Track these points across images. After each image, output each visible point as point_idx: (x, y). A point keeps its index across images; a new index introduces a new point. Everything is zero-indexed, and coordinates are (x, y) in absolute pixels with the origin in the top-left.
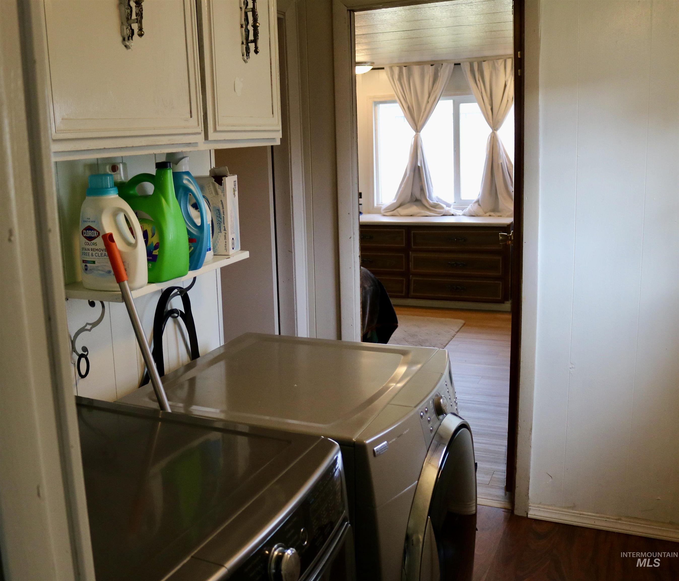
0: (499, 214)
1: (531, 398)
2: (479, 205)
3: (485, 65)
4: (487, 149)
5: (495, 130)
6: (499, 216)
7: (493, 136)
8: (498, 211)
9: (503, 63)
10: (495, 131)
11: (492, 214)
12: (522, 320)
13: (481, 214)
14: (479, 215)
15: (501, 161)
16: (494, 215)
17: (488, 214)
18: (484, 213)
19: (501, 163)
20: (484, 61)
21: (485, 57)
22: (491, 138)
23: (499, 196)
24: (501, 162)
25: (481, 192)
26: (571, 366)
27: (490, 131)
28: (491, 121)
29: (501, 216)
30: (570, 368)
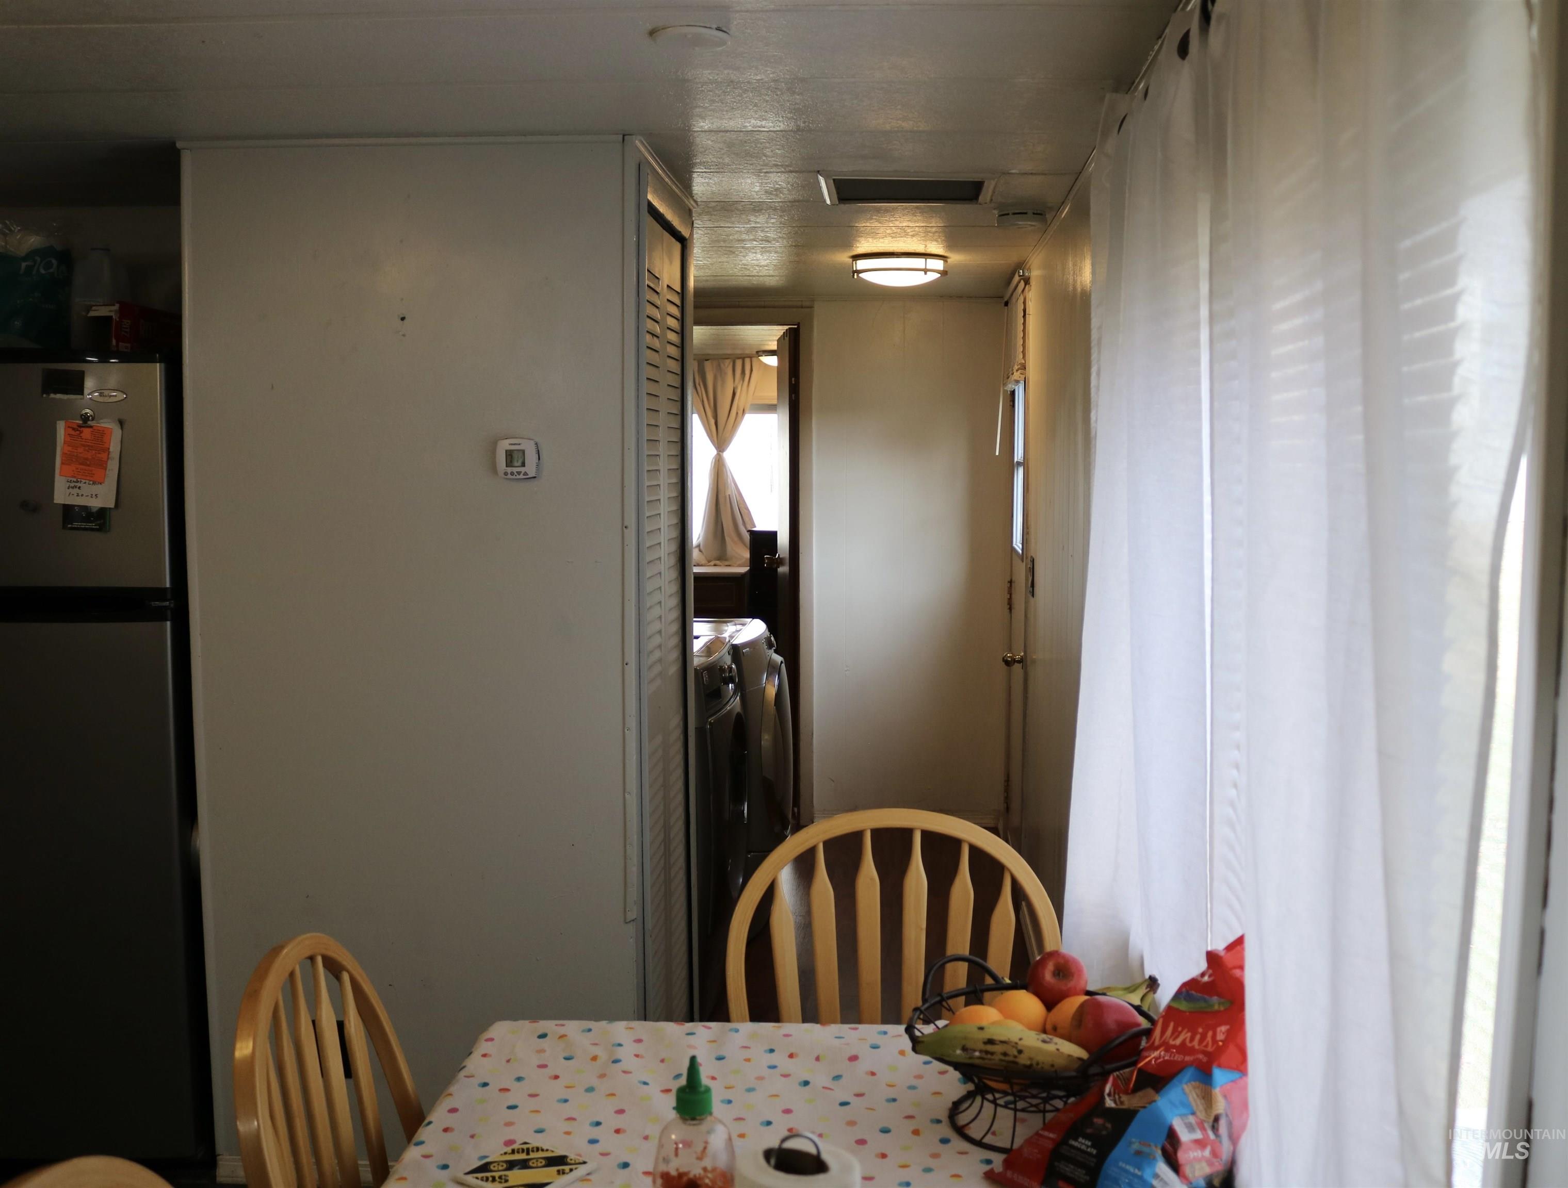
0: (727, 563)
1: (811, 687)
2: (700, 551)
3: (708, 366)
4: (711, 475)
5: (720, 451)
6: (727, 566)
7: (717, 459)
8: (726, 560)
9: (731, 364)
10: (721, 453)
11: (718, 562)
12: (801, 628)
13: (703, 562)
14: (700, 564)
15: (728, 492)
16: (721, 564)
17: (712, 563)
18: (707, 562)
19: (729, 495)
20: (707, 360)
21: (708, 354)
22: (715, 461)
23: (727, 539)
24: (730, 493)
25: (702, 535)
26: (846, 669)
27: (713, 452)
28: (716, 440)
29: (729, 566)
30: (846, 671)
